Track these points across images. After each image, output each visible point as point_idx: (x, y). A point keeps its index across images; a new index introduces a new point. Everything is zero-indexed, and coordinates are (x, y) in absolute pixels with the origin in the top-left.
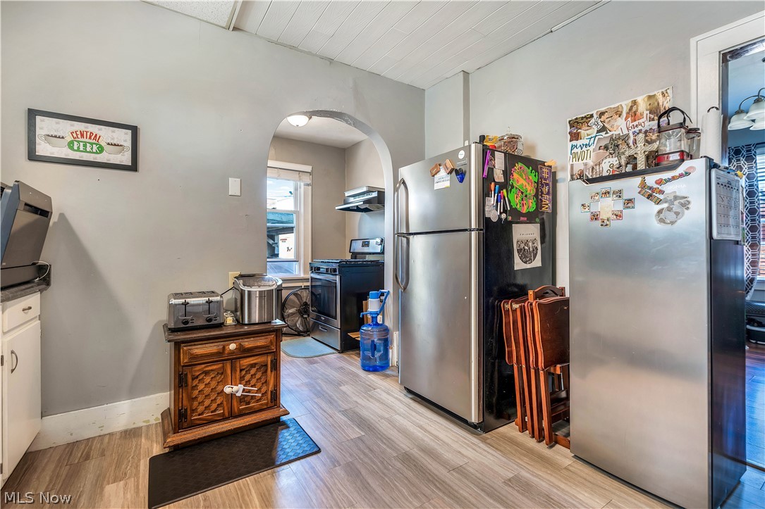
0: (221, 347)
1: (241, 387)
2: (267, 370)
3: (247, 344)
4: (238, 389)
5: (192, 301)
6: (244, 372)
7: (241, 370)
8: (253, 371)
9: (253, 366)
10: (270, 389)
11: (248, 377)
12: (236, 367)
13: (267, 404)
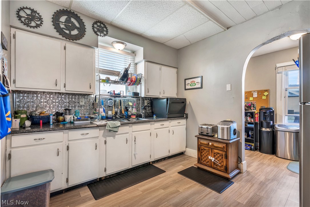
0: (207, 143)
1: (214, 159)
2: (223, 157)
3: (215, 144)
4: (213, 159)
5: (203, 127)
6: (215, 154)
7: (214, 153)
8: (218, 155)
9: (218, 153)
10: (224, 165)
11: (217, 157)
12: (212, 151)
13: (223, 170)
